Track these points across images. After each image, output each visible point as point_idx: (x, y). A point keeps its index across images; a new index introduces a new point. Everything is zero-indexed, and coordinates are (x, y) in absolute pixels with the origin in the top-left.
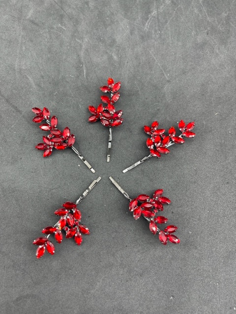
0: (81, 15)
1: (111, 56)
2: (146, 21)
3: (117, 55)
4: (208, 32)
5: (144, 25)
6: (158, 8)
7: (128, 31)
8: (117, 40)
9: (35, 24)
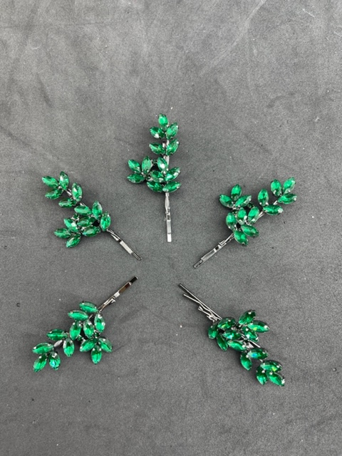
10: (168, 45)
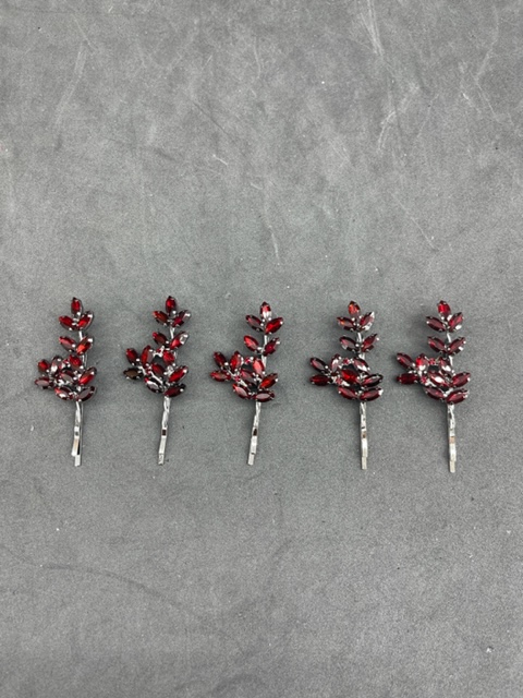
0: (253, 131)
1: (322, 211)
2: (378, 134)
3: (332, 207)
4: (496, 144)
5: (374, 142)
6: (396, 104)
7: (347, 159)
8: (328, 178)
9: (165, 156)
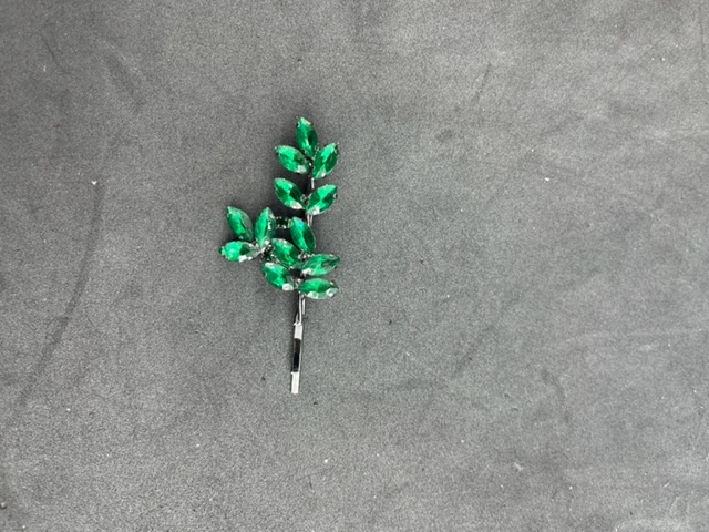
10: (664, 179)
